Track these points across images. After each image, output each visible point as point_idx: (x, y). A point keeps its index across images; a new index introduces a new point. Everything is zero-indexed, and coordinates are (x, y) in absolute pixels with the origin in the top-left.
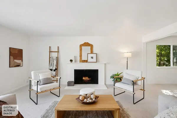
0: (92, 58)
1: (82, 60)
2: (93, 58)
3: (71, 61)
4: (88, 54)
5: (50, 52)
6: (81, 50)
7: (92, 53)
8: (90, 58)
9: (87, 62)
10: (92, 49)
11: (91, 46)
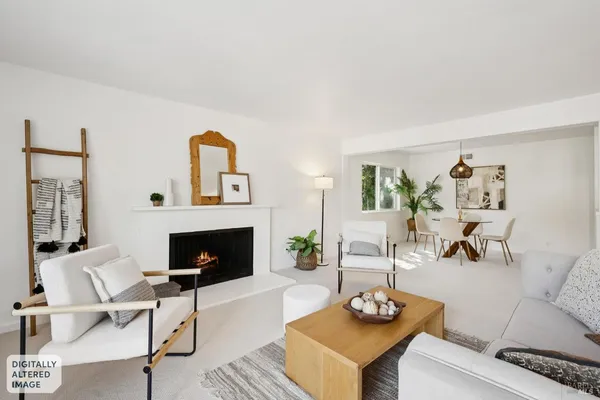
0: (236, 188)
1: (203, 194)
2: (238, 190)
3: (157, 199)
4: (221, 173)
5: (31, 150)
6: (195, 157)
7: (233, 171)
8: (231, 188)
9: (218, 204)
10: (232, 158)
11: (231, 147)
